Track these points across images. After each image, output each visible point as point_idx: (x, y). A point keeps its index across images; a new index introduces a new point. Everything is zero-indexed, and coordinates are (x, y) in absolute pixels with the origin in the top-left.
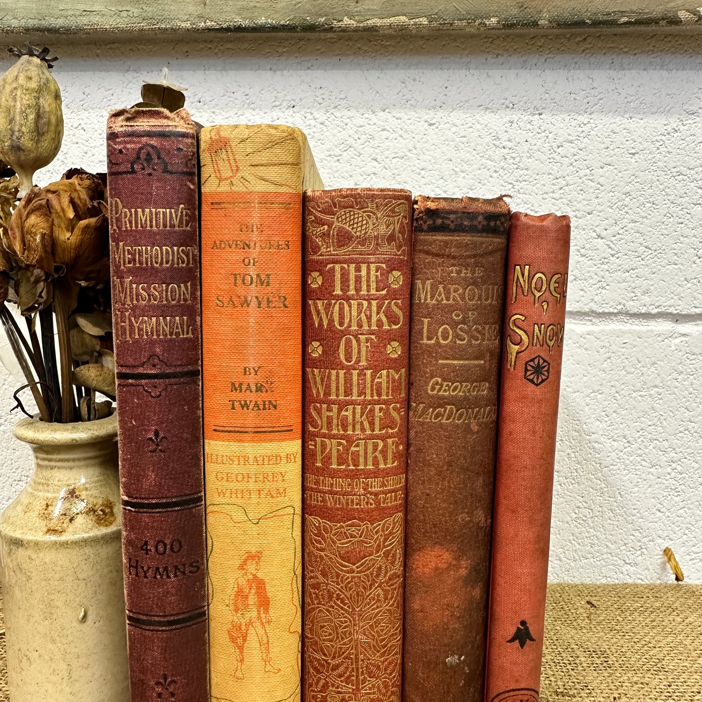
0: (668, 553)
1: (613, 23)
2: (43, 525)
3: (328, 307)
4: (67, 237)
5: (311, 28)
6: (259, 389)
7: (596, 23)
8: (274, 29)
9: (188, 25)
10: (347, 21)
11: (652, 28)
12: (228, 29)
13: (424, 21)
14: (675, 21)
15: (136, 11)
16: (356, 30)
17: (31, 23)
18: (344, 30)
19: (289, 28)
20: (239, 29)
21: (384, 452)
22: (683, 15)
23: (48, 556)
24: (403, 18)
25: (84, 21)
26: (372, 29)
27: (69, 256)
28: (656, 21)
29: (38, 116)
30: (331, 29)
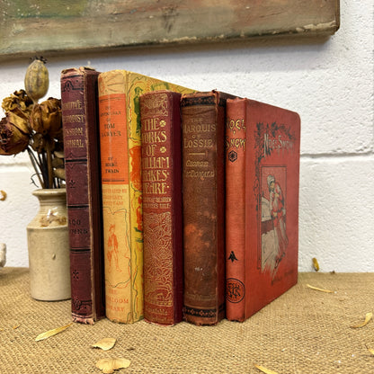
0: (314, 260)
1: (271, 34)
2: (40, 224)
4: (46, 119)
5: (151, 43)
7: (263, 35)
8: (137, 45)
9: (104, 45)
10: (165, 40)
11: (287, 35)
12: (120, 46)
13: (195, 38)
14: (295, 32)
15: (85, 41)
16: (169, 43)
17: (47, 48)
18: (165, 44)
19: (143, 44)
20: (124, 46)
22: (298, 29)
24: (187, 38)
25: (66, 47)
26: (175, 43)
27: (47, 127)
28: (288, 32)
29: (38, 80)
30: (159, 44)
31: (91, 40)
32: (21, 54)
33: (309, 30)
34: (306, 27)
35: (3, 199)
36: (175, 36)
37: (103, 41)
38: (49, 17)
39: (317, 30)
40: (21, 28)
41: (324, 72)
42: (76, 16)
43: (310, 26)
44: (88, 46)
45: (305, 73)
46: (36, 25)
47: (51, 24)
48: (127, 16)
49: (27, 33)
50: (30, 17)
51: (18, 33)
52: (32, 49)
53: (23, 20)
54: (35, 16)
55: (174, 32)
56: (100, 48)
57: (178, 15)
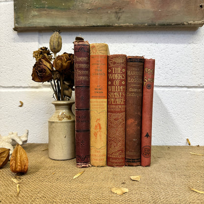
1: (171, 25)
2: (58, 119)
3: (112, 75)
5: (109, 26)
6: (100, 89)
7: (167, 25)
8: (101, 26)
9: (83, 25)
10: (116, 25)
11: (179, 26)
12: (92, 26)
13: (132, 24)
14: (184, 24)
15: (72, 23)
16: (118, 26)
17: (51, 25)
18: (116, 27)
19: (105, 26)
20: (94, 26)
21: (122, 101)
22: (185, 23)
23: (59, 124)
24: (128, 24)
25: (62, 25)
26: (122, 26)
28: (179, 24)
30: (113, 26)
31: (76, 22)
32: (36, 27)
33: (191, 24)
34: (189, 22)
35: (21, 106)
36: (122, 23)
37: (82, 23)
38: (53, 8)
39: (195, 24)
40: (36, 13)
41: (195, 45)
42: (68, 9)
43: (191, 22)
44: (74, 25)
45: (186, 45)
46: (45, 12)
47: (54, 12)
48: (96, 10)
49: (40, 16)
50: (42, 8)
51: (34, 16)
52: (42, 25)
53: (37, 9)
54: (44, 7)
55: (120, 21)
56: (81, 27)
57: (123, 12)
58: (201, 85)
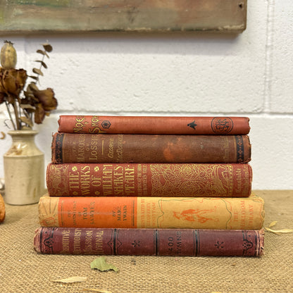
1: (201, 30)
5: (118, 31)
7: (197, 30)
8: (109, 31)
9: (84, 29)
10: (129, 29)
11: (212, 32)
12: (96, 31)
13: (150, 29)
14: (217, 30)
15: (70, 25)
16: (131, 31)
17: (41, 28)
18: (128, 31)
19: (113, 30)
20: (99, 31)
22: (220, 28)
24: (144, 28)
25: (56, 28)
26: (136, 32)
28: (213, 30)
30: (124, 31)
31: (74, 25)
32: (20, 31)
33: (227, 29)
34: (226, 27)
35: (2, 139)
37: (83, 26)
38: (42, 5)
39: (232, 30)
40: (20, 12)
41: (235, 57)
42: (63, 6)
43: (228, 27)
44: (73, 30)
45: (222, 58)
46: (32, 10)
47: (44, 11)
48: (100, 9)
49: (25, 16)
50: (28, 4)
51: (17, 16)
52: (29, 28)
53: (22, 6)
54: (31, 3)
55: (134, 24)
56: (81, 31)
57: (138, 11)
58: (242, 111)
